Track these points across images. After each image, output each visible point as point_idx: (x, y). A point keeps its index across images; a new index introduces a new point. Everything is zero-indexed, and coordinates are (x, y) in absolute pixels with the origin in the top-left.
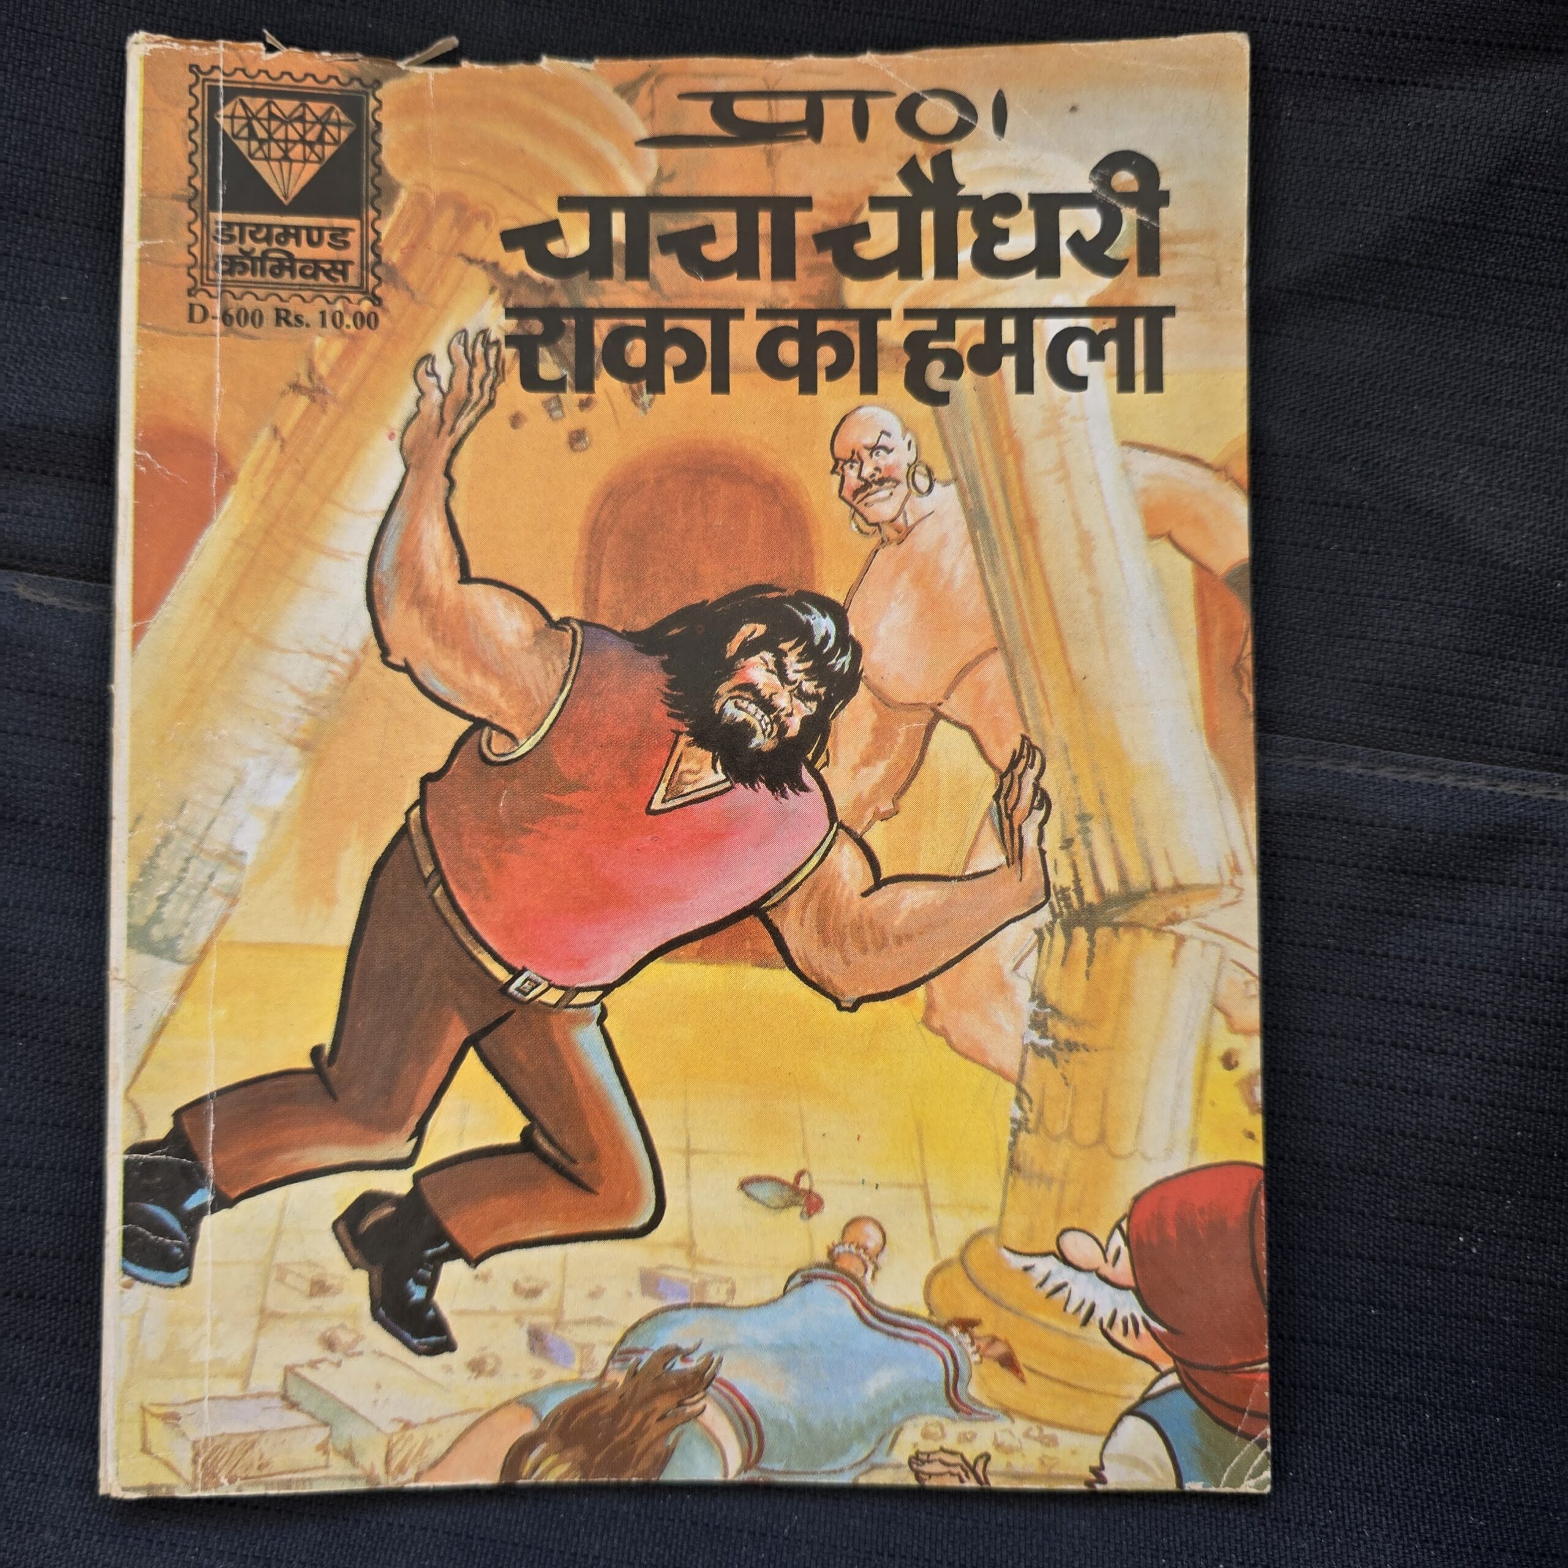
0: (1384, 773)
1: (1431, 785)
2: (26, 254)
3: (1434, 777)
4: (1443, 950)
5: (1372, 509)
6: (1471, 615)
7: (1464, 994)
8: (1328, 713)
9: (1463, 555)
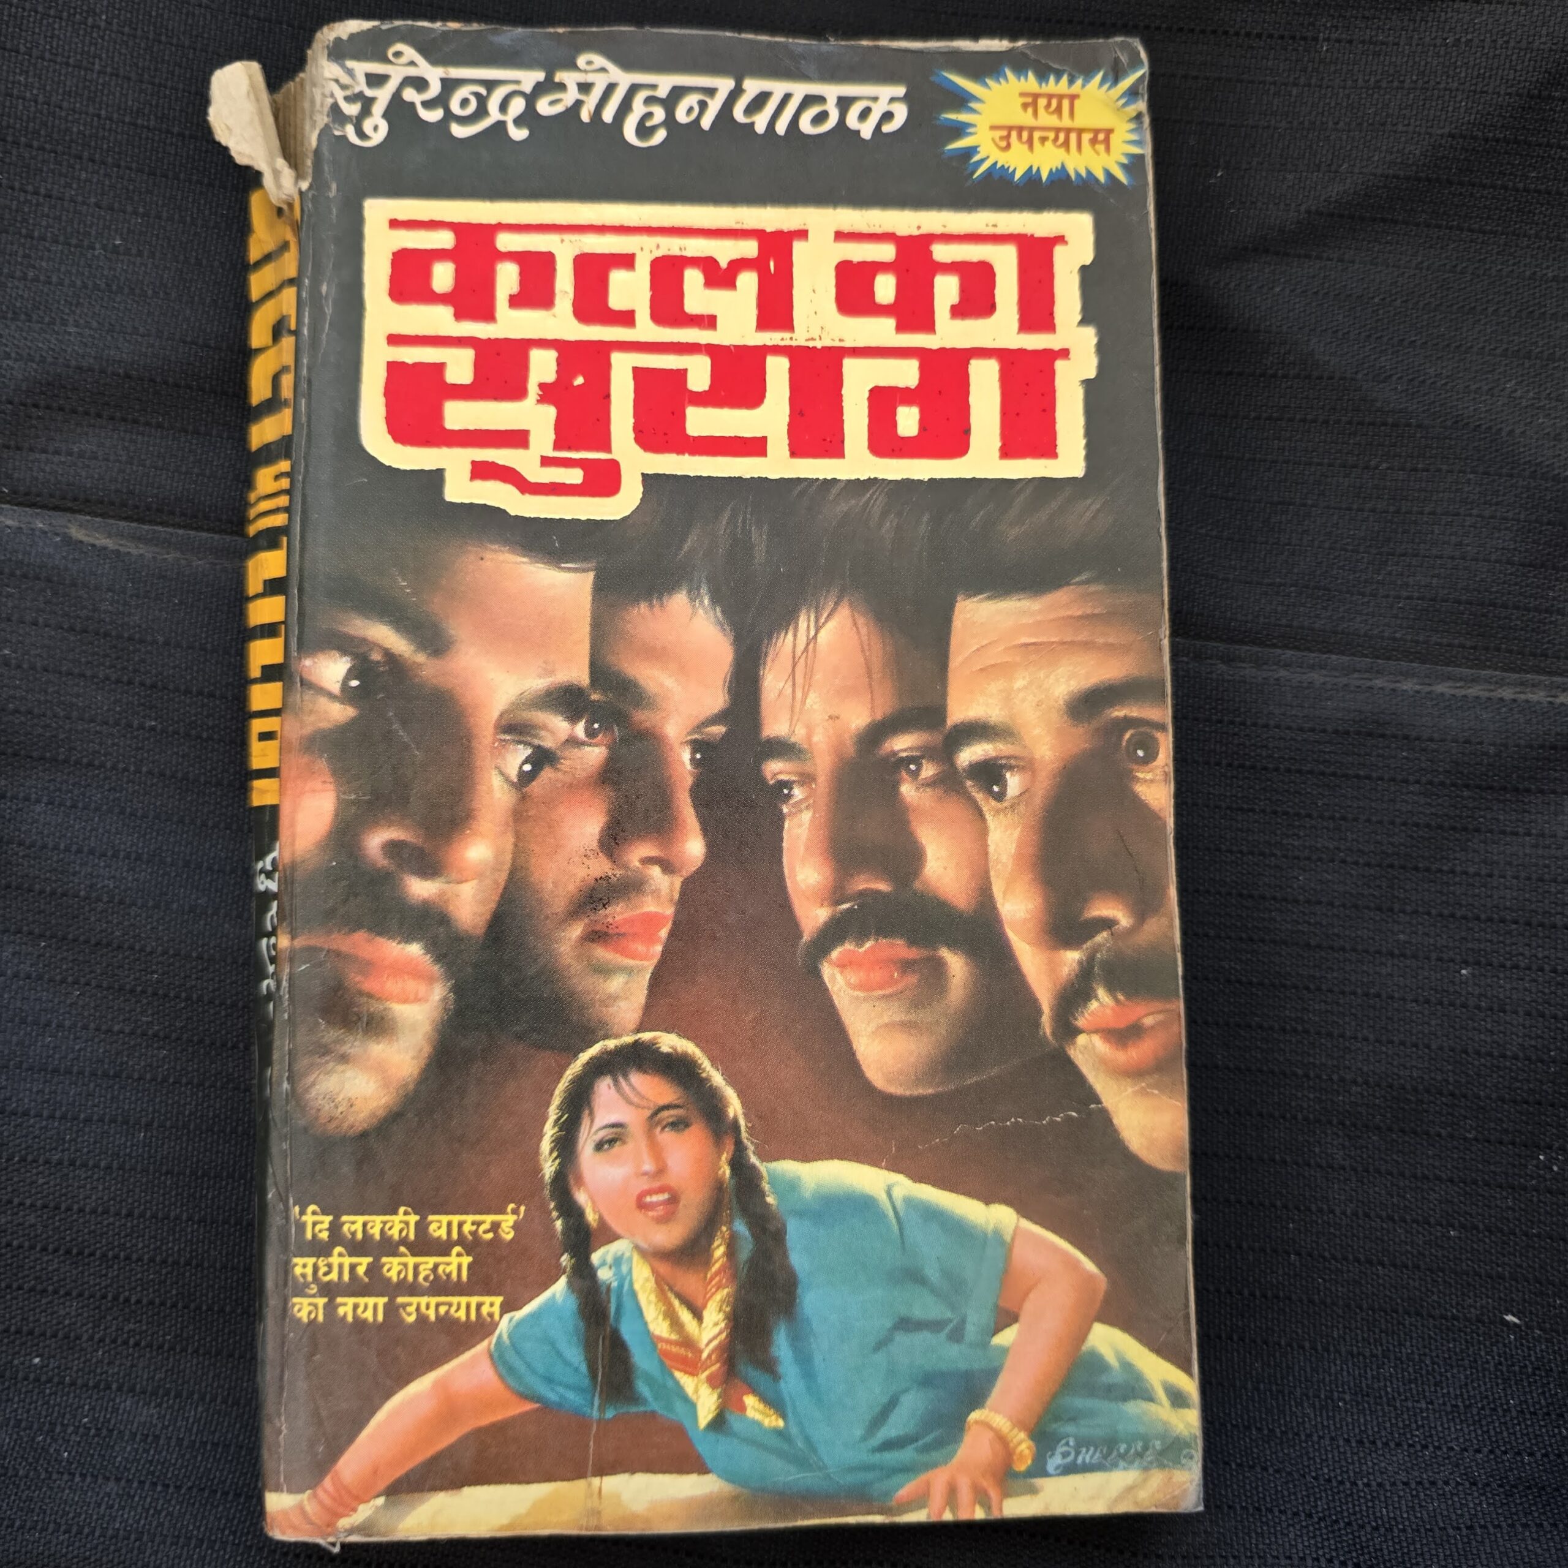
0: (1440, 688)
1: (1489, 699)
2: (80, 199)
3: (1492, 691)
4: (1510, 864)
5: (1419, 426)
6: (1524, 527)
7: (1533, 906)
8: (1383, 631)
9: (1512, 468)
